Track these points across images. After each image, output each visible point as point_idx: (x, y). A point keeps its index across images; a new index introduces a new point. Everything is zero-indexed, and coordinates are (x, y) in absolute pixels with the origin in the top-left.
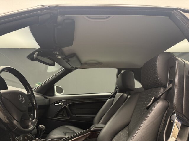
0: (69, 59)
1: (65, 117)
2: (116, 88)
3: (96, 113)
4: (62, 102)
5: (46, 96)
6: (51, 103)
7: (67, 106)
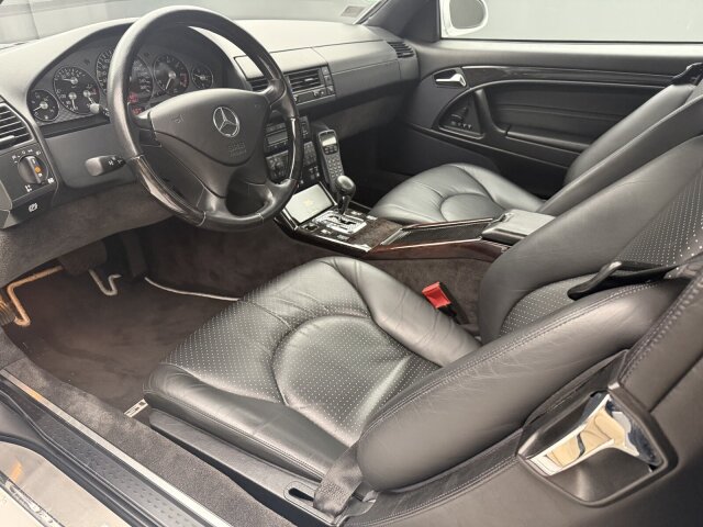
1: (471, 129)
6: (425, 73)
7: (479, 92)
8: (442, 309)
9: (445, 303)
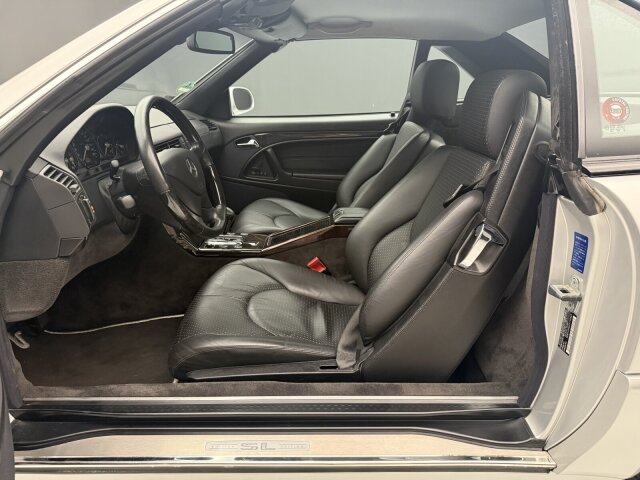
0: (273, 27)
1: (266, 176)
2: (407, 104)
3: (346, 170)
4: (257, 138)
5: (211, 121)
6: (226, 141)
7: (269, 150)
8: (323, 272)
9: (323, 269)
